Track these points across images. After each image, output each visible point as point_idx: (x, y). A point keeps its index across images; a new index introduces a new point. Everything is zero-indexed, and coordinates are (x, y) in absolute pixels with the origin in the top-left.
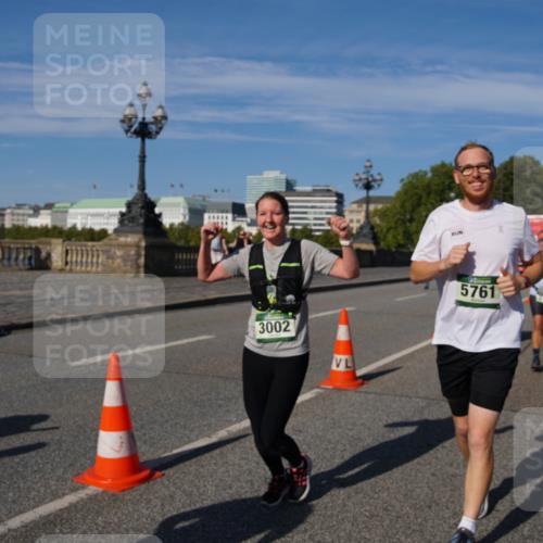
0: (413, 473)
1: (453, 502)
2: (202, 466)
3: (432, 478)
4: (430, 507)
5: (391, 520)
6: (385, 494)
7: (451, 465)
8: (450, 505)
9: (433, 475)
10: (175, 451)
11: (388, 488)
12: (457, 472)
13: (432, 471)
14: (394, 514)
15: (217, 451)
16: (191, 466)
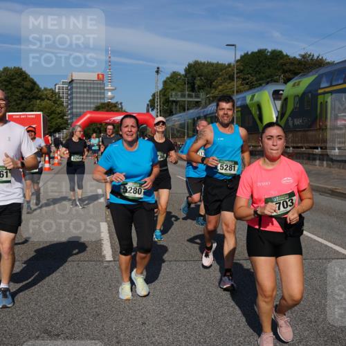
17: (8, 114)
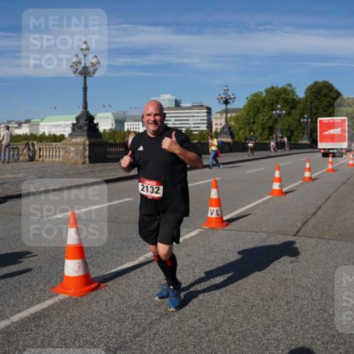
0: (261, 279)
1: (286, 296)
2: (130, 279)
3: (273, 282)
4: (272, 299)
5: (248, 308)
6: (244, 292)
7: (284, 273)
8: (284, 297)
9: (273, 279)
10: (113, 271)
11: (246, 289)
12: (288, 277)
13: (272, 277)
14: (250, 304)
15: (139, 269)
16: (122, 279)
17: (319, 119)
